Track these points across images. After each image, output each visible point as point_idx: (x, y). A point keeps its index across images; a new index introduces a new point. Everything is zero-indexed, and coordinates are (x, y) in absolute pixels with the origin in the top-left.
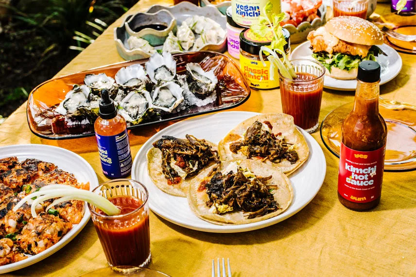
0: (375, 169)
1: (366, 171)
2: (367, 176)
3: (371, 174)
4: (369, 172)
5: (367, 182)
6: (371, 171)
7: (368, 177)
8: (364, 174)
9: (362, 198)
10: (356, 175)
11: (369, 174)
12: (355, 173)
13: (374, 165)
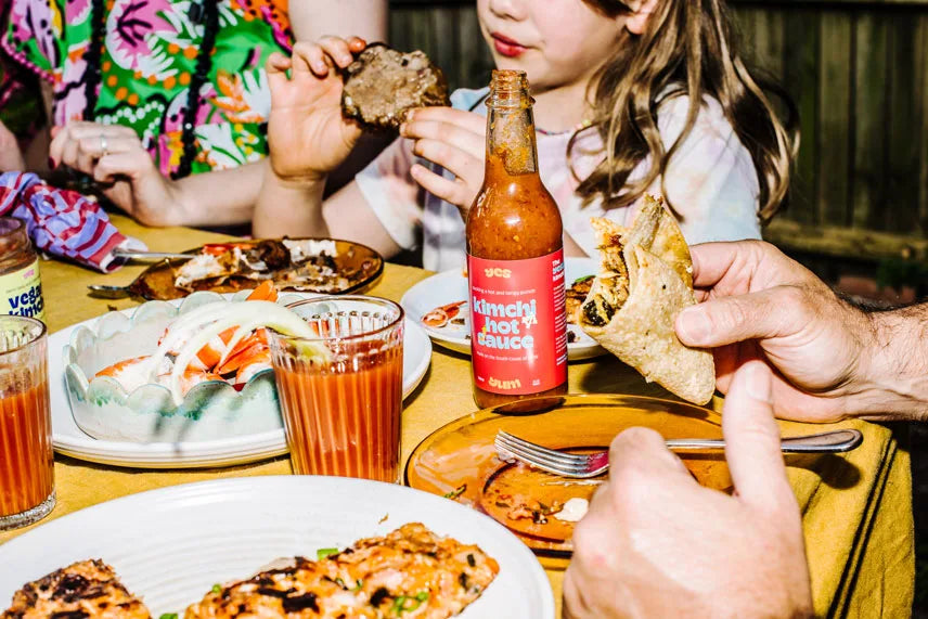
0: (534, 307)
1: (512, 311)
2: (515, 323)
3: (524, 320)
4: (520, 315)
5: (518, 339)
6: (524, 311)
7: (518, 327)
8: (508, 319)
9: (512, 382)
10: (493, 323)
11: (519, 319)
12: (492, 318)
13: (530, 297)
